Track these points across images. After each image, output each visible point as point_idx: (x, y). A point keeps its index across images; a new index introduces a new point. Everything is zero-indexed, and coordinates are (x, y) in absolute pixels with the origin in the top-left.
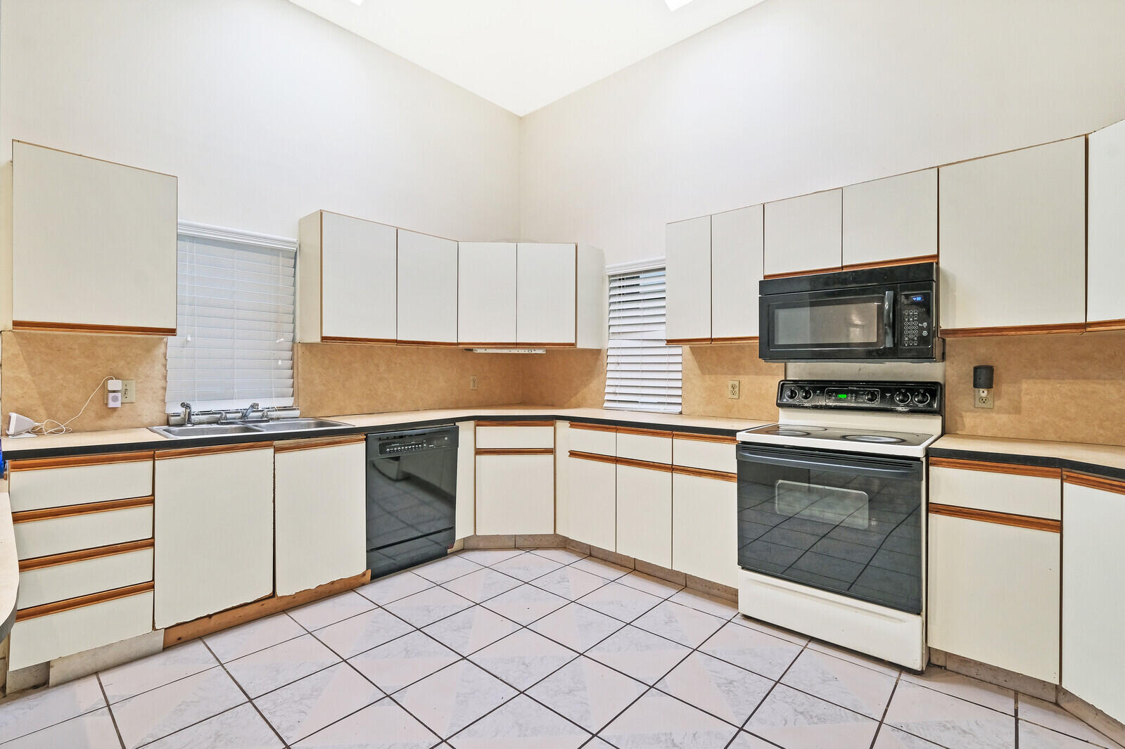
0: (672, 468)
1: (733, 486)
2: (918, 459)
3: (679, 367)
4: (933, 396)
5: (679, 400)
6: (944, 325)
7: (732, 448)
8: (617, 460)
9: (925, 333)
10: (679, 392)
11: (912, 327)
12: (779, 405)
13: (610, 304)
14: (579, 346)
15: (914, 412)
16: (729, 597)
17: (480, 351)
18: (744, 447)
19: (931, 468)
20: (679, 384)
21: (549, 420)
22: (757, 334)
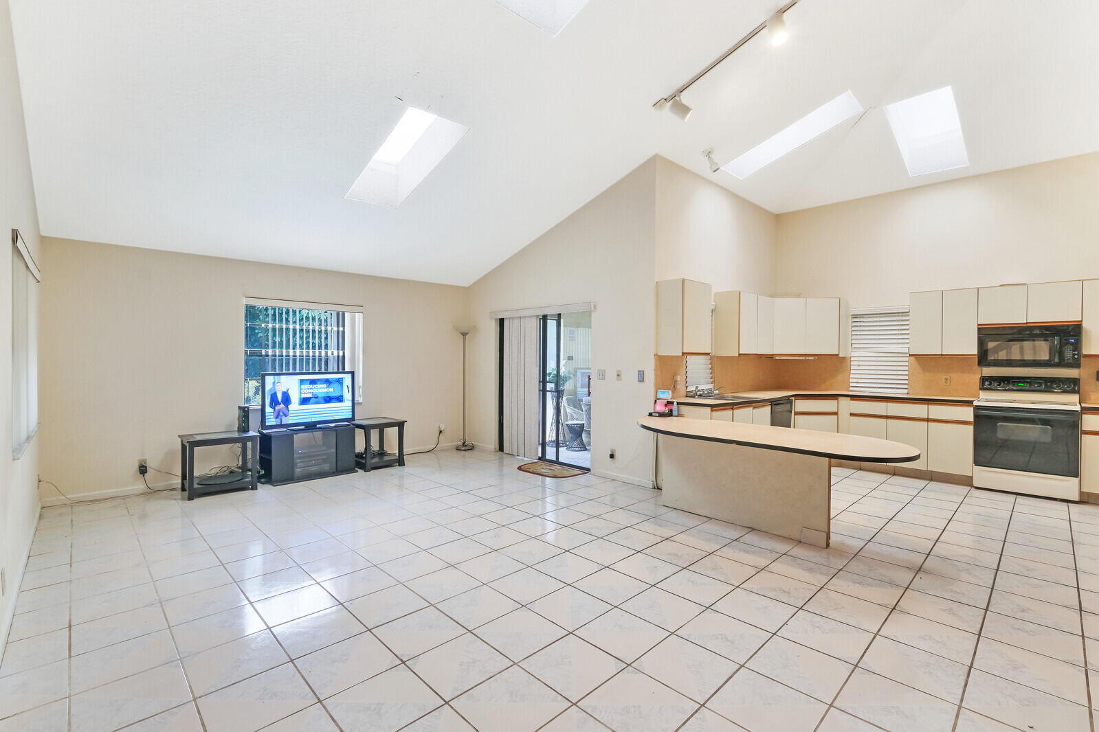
0: (928, 420)
1: (971, 428)
2: (1077, 411)
3: (907, 368)
4: (1075, 385)
5: (906, 387)
6: (1085, 352)
7: (971, 409)
8: (887, 417)
9: (1076, 356)
10: (906, 382)
11: (1068, 353)
12: (980, 389)
13: (852, 326)
14: (840, 356)
15: (1065, 392)
16: (967, 481)
17: (777, 358)
18: (977, 408)
19: (1083, 416)
20: (907, 377)
21: (834, 397)
22: (976, 353)
